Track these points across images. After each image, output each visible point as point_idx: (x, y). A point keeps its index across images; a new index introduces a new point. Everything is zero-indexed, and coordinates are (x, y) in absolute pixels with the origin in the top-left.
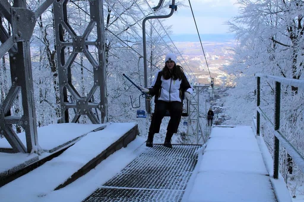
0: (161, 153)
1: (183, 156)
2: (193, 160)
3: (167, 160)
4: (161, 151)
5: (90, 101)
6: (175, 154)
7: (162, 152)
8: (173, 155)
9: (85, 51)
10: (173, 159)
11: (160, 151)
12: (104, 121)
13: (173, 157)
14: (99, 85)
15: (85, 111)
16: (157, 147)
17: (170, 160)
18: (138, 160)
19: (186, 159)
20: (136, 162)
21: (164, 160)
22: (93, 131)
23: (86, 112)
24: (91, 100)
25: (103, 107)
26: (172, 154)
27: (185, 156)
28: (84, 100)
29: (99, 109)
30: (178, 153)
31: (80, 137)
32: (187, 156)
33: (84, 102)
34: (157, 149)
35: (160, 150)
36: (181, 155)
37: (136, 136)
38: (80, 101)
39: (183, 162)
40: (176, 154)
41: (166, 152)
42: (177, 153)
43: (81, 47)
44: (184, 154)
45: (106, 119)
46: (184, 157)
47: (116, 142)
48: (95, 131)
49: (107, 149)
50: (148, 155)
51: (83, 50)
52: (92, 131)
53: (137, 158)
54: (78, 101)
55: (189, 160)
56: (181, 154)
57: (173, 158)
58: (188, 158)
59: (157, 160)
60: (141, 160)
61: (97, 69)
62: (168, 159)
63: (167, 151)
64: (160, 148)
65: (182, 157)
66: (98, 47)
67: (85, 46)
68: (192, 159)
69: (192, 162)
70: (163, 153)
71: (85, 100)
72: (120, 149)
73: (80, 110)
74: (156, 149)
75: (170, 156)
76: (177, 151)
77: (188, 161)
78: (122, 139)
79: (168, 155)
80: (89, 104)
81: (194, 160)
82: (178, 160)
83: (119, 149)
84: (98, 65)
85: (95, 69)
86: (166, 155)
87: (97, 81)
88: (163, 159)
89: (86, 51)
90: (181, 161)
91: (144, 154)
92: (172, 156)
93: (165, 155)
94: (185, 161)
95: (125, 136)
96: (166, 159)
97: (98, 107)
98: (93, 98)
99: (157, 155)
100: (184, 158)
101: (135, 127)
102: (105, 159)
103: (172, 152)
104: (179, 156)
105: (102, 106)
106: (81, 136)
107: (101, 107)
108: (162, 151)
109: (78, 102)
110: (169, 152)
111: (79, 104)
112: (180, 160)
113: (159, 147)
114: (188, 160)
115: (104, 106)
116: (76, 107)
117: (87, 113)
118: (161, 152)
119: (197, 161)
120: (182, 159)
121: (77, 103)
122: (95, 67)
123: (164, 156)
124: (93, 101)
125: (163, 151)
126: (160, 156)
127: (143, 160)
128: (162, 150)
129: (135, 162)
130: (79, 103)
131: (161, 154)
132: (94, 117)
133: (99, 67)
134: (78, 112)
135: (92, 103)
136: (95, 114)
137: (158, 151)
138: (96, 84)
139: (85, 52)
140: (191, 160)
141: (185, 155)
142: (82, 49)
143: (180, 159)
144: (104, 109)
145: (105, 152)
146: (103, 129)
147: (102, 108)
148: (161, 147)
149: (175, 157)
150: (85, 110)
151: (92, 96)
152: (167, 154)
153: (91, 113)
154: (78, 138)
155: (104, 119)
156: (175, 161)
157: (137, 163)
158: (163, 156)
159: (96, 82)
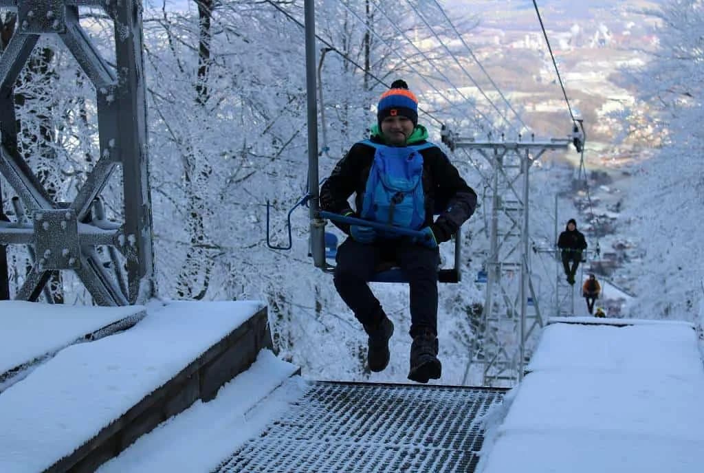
0: (345, 422)
1: (426, 436)
2: (462, 455)
3: (362, 453)
4: (347, 414)
5: (87, 220)
6: (399, 426)
7: (352, 419)
8: (390, 431)
9: (66, 28)
10: (387, 449)
11: (343, 414)
12: (137, 294)
13: (386, 442)
14: (120, 160)
15: (69, 256)
16: (335, 395)
17: (373, 453)
18: (254, 452)
19: (437, 452)
20: (243, 462)
21: (353, 452)
22: (88, 336)
23: (71, 261)
24: (94, 216)
25: (135, 244)
26: (388, 427)
27: (435, 437)
28: (64, 213)
29: (119, 248)
30: (411, 423)
31: (28, 364)
32: (440, 438)
33: (63, 224)
34: (334, 404)
35: (343, 409)
36: (419, 431)
37: (257, 352)
38: (47, 217)
39: (424, 463)
40: (401, 429)
41: (366, 420)
42: (404, 425)
43: (50, 13)
44: (430, 430)
45: (148, 288)
46: (429, 441)
47: (169, 383)
48: (93, 339)
49: (122, 416)
50: (294, 429)
51: (56, 23)
52: (80, 340)
53: (252, 444)
54: (39, 217)
55: (447, 453)
56: (422, 426)
57: (390, 444)
58: (446, 446)
59: (324, 455)
60: (263, 452)
61: (110, 98)
62: (369, 451)
63: (370, 414)
64: (347, 400)
65: (424, 440)
66: (115, 12)
67: (65, 9)
68: (460, 449)
69: (458, 463)
70: (353, 422)
71: (68, 215)
72: (188, 407)
73: (48, 252)
74: (329, 404)
75: (375, 437)
76: (407, 415)
77: (443, 459)
78: (197, 367)
79: (371, 431)
80: (84, 229)
81: (468, 454)
82: (404, 454)
83: (181, 411)
84: (116, 82)
85: (105, 99)
86: (364, 433)
87: (112, 143)
88: (350, 449)
89: (70, 26)
90: (415, 461)
91: (283, 425)
92: (385, 438)
93: (359, 432)
94: (432, 461)
95: (211, 356)
96: (360, 450)
97: (114, 240)
98: (98, 208)
99: (331, 431)
100: (431, 445)
101: (253, 317)
102: (116, 454)
103: (387, 417)
104: (412, 435)
105: (132, 239)
106: (31, 359)
107: (127, 242)
108: (352, 415)
109: (42, 222)
110: (378, 417)
111: (44, 230)
112: (413, 456)
113: (344, 394)
114: (441, 454)
115: (137, 239)
116: (32, 238)
117: (75, 264)
118: (348, 418)
119: (476, 459)
120: (423, 449)
121: (38, 225)
122: (104, 91)
123: (356, 437)
124: (100, 217)
125: (354, 412)
126: (338, 435)
127: (271, 455)
128: (350, 411)
129: (240, 460)
130: (45, 225)
131: (343, 428)
132: (103, 278)
133: (117, 91)
134: (42, 260)
135: (94, 225)
136: (106, 265)
137: (336, 411)
138: (106, 153)
139: (65, 33)
140: (455, 458)
141: (432, 434)
142: (52, 19)
143: (411, 451)
144: (138, 249)
145: (116, 430)
146: (132, 325)
147: (131, 244)
148: (353, 394)
149: (396, 442)
150: (65, 252)
151: (96, 198)
152: (367, 430)
153: (92, 261)
154: (17, 369)
155: (138, 288)
156: (391, 457)
157: (244, 465)
158: (353, 434)
159: (109, 148)
